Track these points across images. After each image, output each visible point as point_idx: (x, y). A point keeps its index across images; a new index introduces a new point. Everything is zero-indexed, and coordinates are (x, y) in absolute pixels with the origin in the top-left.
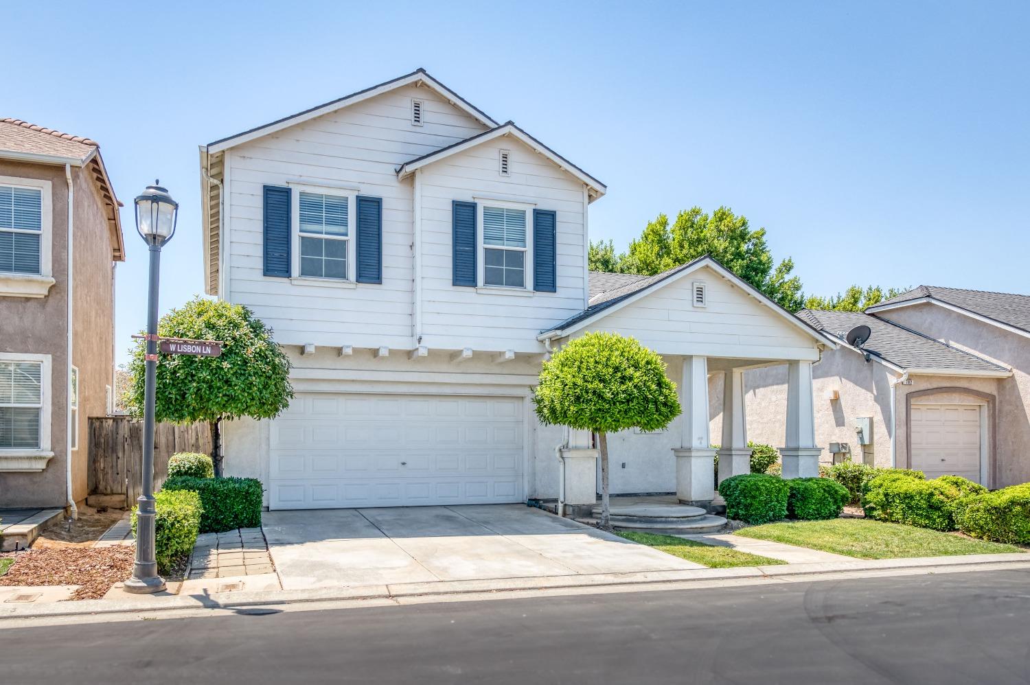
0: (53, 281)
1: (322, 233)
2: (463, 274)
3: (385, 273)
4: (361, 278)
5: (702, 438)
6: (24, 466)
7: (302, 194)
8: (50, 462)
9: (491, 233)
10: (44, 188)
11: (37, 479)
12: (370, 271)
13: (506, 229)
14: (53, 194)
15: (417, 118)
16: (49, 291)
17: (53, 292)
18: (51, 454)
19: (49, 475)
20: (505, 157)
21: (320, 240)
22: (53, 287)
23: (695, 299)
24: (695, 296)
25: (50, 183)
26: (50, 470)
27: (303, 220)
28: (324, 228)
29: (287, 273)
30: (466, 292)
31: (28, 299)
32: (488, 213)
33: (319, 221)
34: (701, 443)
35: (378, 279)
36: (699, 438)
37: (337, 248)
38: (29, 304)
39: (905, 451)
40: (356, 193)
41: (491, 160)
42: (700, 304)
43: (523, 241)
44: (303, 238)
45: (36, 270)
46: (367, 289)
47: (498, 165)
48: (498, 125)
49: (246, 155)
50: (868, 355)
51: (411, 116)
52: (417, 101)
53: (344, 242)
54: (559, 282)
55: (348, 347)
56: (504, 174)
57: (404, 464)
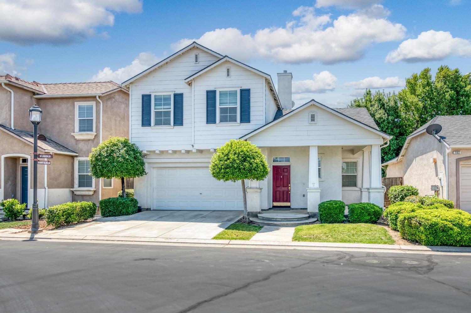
0: (96, 134)
1: (162, 109)
2: (211, 119)
3: (184, 121)
4: (175, 124)
5: (314, 183)
6: (87, 193)
7: (155, 96)
8: (95, 192)
9: (222, 101)
10: (93, 104)
11: (91, 197)
12: (179, 121)
13: (228, 99)
14: (96, 106)
15: (196, 61)
16: (95, 137)
17: (96, 137)
18: (95, 189)
19: (94, 196)
20: (228, 70)
21: (162, 111)
22: (96, 135)
23: (310, 120)
24: (310, 118)
25: (95, 102)
26: (95, 194)
27: (156, 105)
28: (162, 107)
29: (149, 125)
30: (212, 126)
31: (89, 140)
32: (221, 93)
33: (160, 105)
34: (314, 186)
35: (181, 124)
36: (313, 184)
37: (167, 114)
38: (90, 141)
39: (455, 190)
40: (174, 93)
41: (222, 72)
42: (313, 122)
43: (236, 103)
44: (156, 112)
45: (92, 130)
46: (178, 128)
47: (226, 73)
48: (223, 56)
49: (137, 85)
50: (440, 139)
51: (194, 60)
52: (197, 54)
53: (170, 111)
54: (252, 118)
55: (170, 150)
56: (228, 77)
57: (201, 194)
